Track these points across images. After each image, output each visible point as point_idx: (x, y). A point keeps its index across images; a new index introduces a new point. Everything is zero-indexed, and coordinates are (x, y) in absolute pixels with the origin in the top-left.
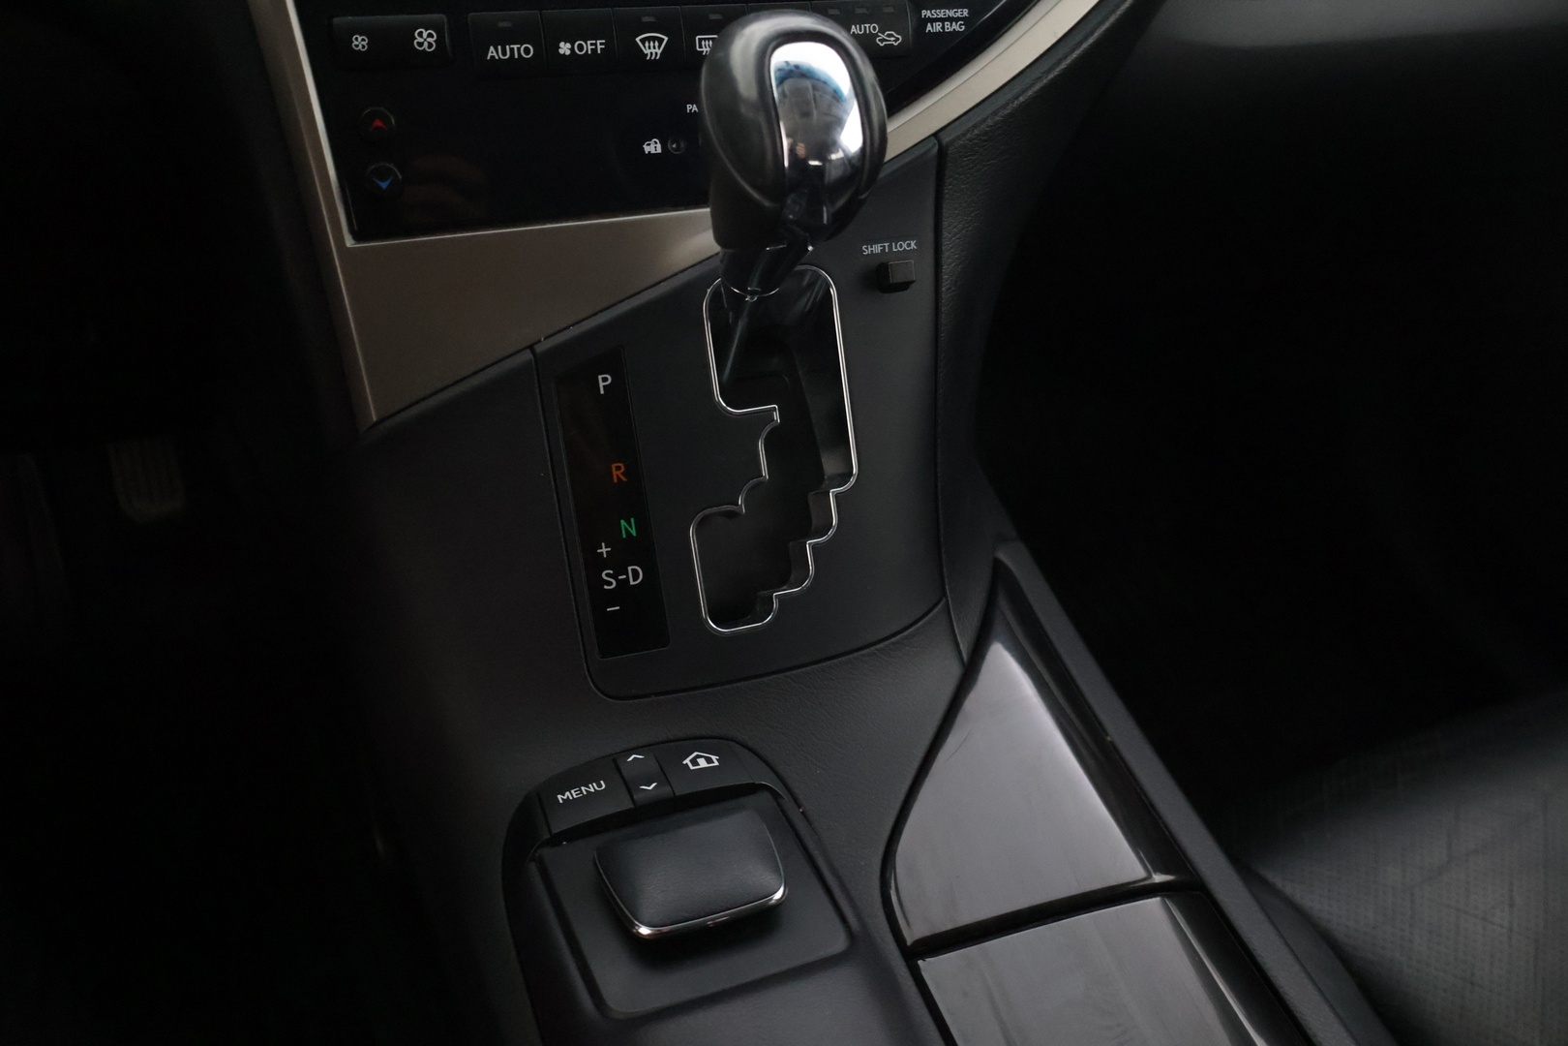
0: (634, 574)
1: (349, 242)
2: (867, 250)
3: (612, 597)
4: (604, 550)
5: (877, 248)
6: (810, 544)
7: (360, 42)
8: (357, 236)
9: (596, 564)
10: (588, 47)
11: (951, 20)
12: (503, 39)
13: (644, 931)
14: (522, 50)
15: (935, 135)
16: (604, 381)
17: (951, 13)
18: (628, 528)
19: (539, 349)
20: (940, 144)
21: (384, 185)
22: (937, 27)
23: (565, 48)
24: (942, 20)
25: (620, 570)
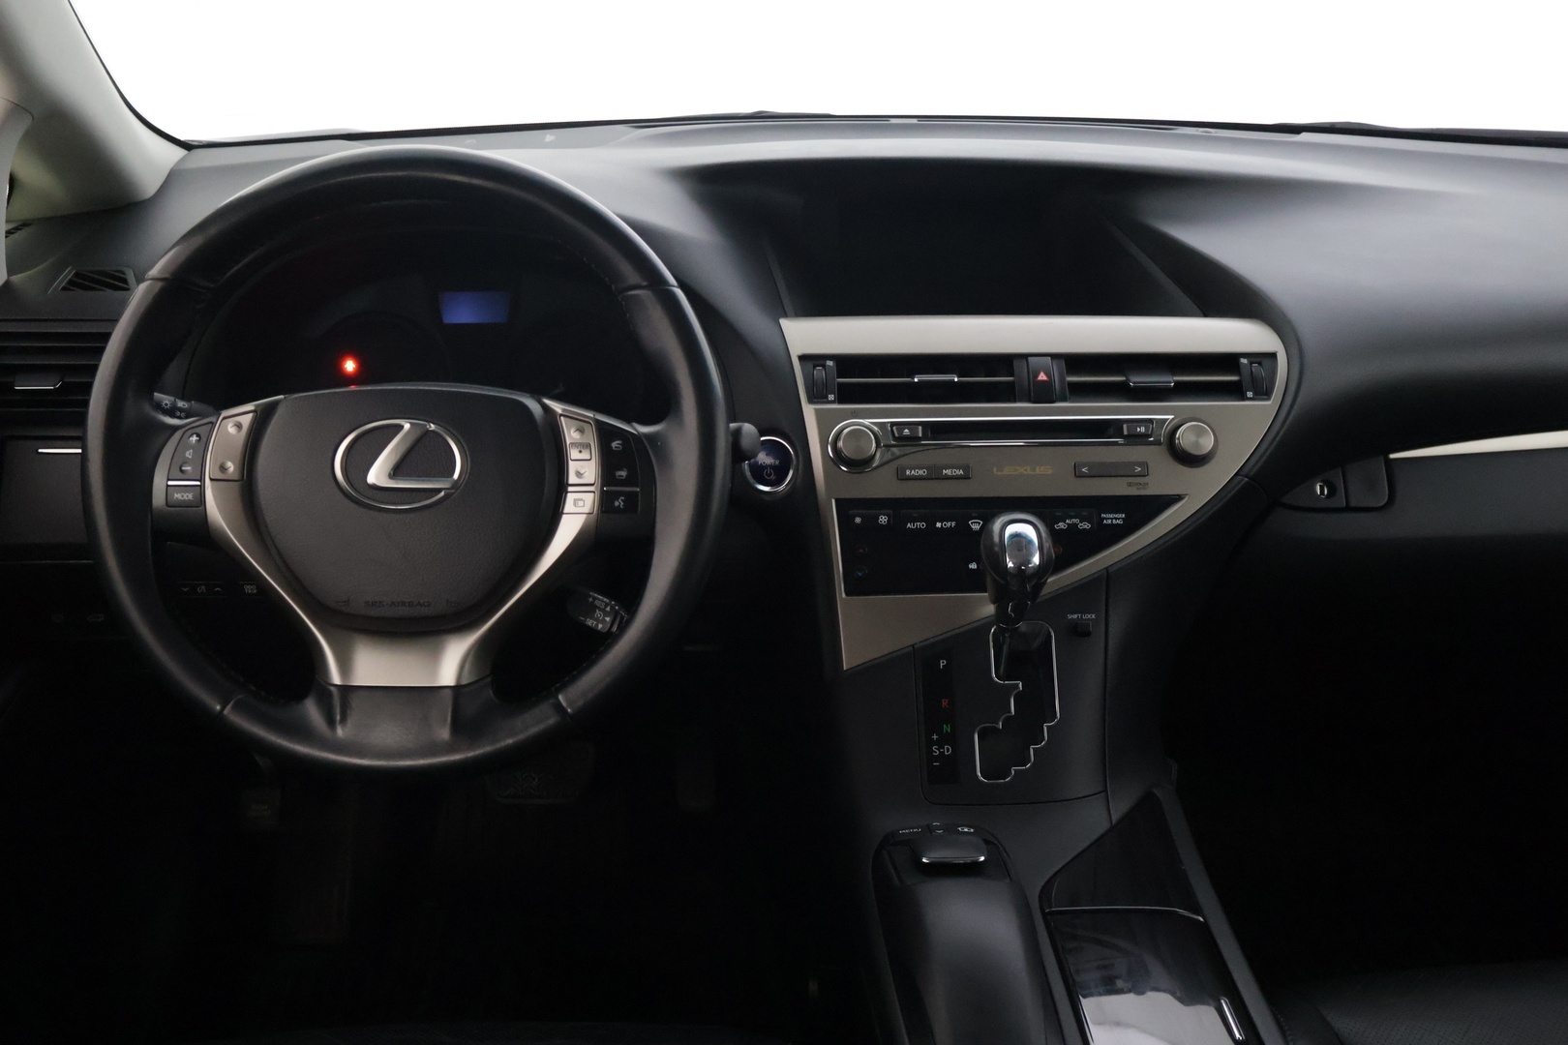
0: (948, 750)
1: (844, 595)
2: (1070, 617)
3: (937, 759)
4: (935, 737)
5: (1075, 616)
6: (1034, 749)
7: (858, 520)
8: (847, 595)
9: (931, 743)
10: (949, 524)
11: (1116, 519)
12: (913, 521)
13: (924, 860)
14: (922, 525)
15: (1106, 568)
16: (942, 663)
17: (1116, 516)
18: (947, 728)
19: (916, 646)
20: (1108, 572)
21: (860, 574)
22: (1110, 521)
23: (939, 525)
24: (1112, 519)
25: (941, 747)
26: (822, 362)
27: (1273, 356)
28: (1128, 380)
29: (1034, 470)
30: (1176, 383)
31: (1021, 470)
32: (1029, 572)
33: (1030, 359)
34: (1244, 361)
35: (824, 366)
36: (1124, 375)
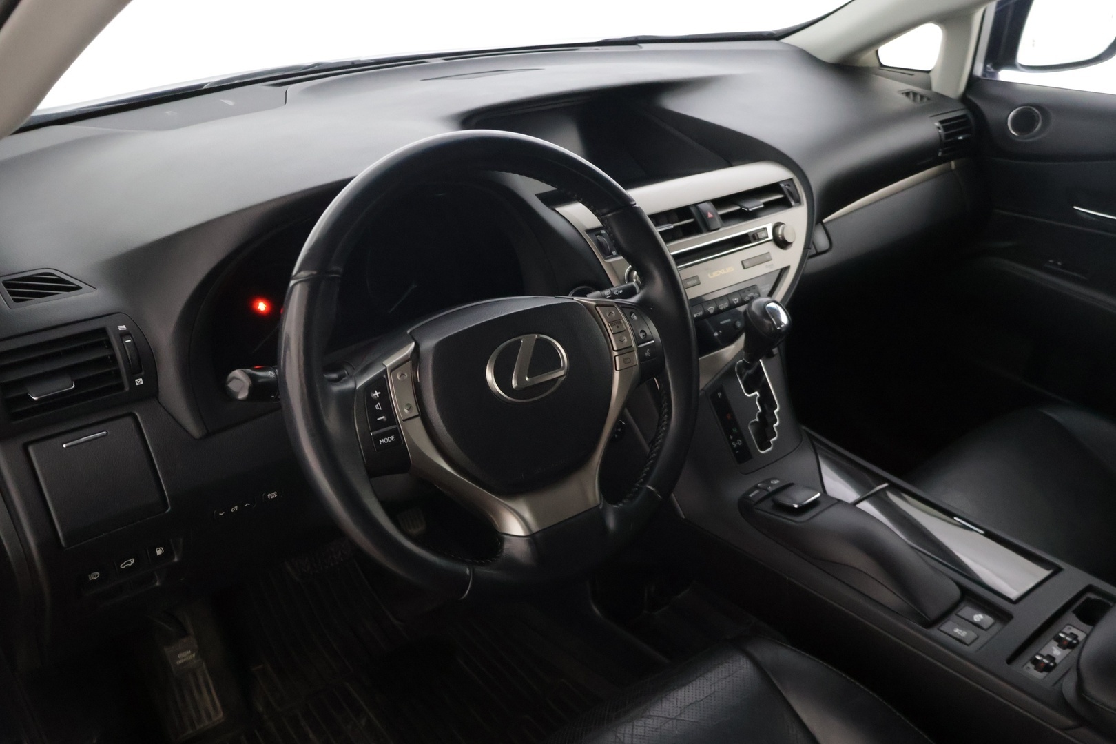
0: (740, 442)
4: (731, 437)
6: (775, 426)
9: (731, 442)
13: (796, 506)
16: (720, 394)
18: (735, 431)
19: (705, 389)
25: (736, 442)
26: (598, 232)
27: (791, 180)
28: (742, 207)
29: (725, 270)
30: (765, 204)
31: (720, 272)
32: (783, 330)
33: (699, 205)
34: (782, 185)
35: (601, 234)
36: (737, 205)
